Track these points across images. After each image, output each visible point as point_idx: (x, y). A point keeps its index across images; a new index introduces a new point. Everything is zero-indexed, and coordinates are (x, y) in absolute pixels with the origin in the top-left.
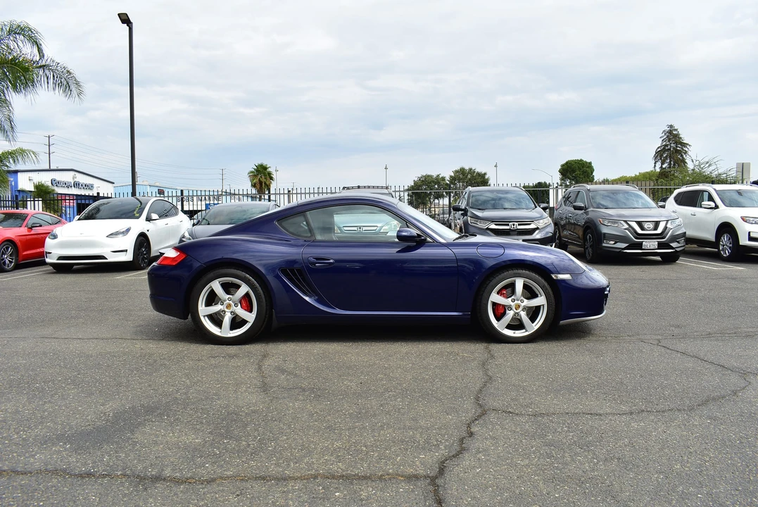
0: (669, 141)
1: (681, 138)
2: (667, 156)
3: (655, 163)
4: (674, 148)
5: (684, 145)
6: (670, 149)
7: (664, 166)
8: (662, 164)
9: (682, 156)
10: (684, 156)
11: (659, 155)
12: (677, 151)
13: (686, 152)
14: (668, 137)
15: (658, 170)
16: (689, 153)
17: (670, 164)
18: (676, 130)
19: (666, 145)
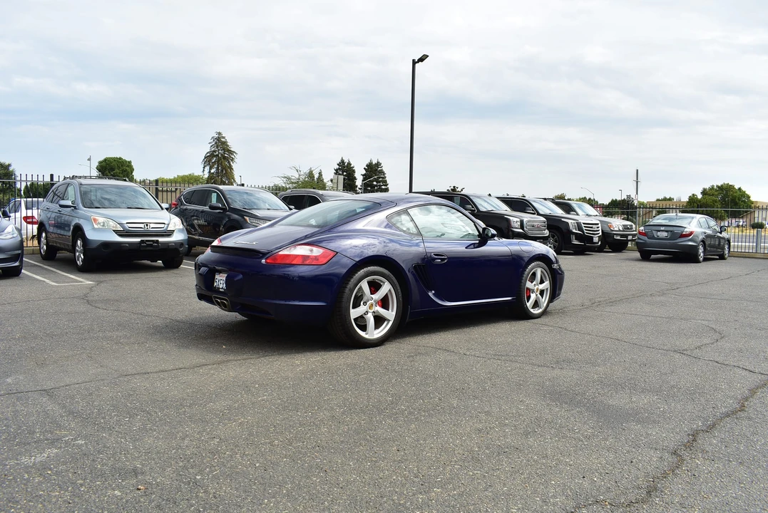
0: (217, 147)
1: (228, 146)
2: (215, 162)
3: (204, 168)
4: (222, 155)
5: (231, 152)
6: (218, 155)
7: (212, 171)
8: (210, 169)
9: (229, 162)
10: (232, 163)
11: (208, 159)
12: (225, 158)
13: (233, 160)
14: (216, 143)
15: (206, 176)
16: (236, 160)
17: (217, 169)
18: (224, 138)
19: (214, 151)
